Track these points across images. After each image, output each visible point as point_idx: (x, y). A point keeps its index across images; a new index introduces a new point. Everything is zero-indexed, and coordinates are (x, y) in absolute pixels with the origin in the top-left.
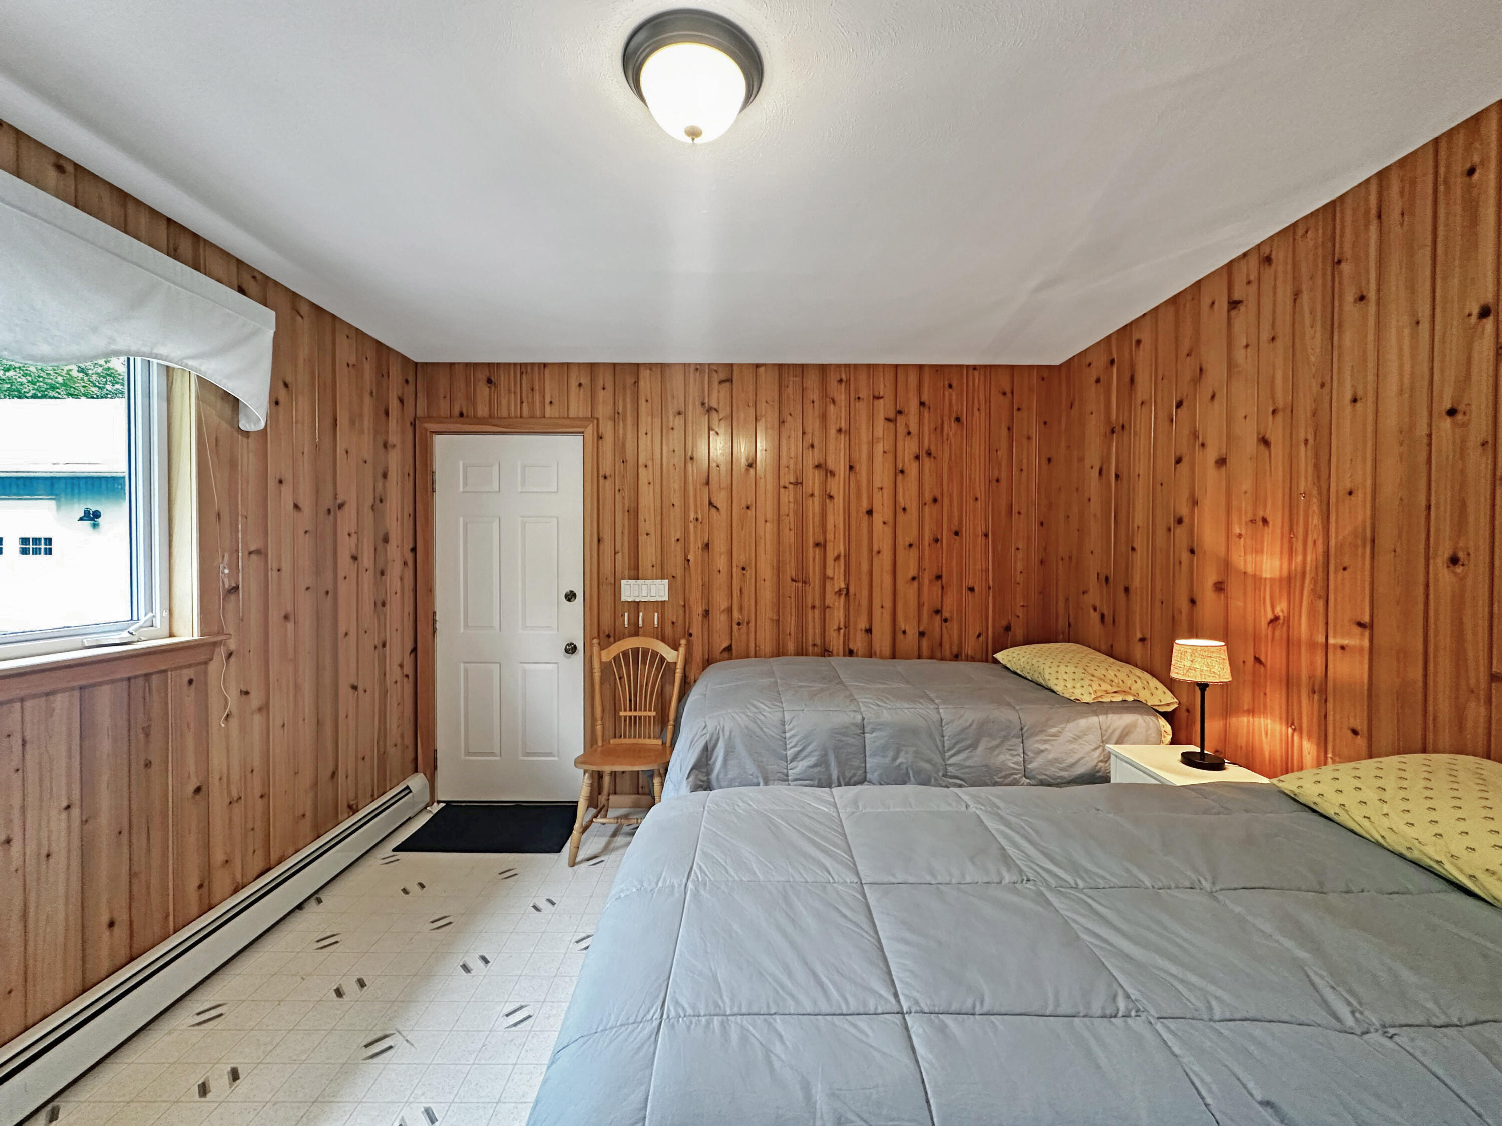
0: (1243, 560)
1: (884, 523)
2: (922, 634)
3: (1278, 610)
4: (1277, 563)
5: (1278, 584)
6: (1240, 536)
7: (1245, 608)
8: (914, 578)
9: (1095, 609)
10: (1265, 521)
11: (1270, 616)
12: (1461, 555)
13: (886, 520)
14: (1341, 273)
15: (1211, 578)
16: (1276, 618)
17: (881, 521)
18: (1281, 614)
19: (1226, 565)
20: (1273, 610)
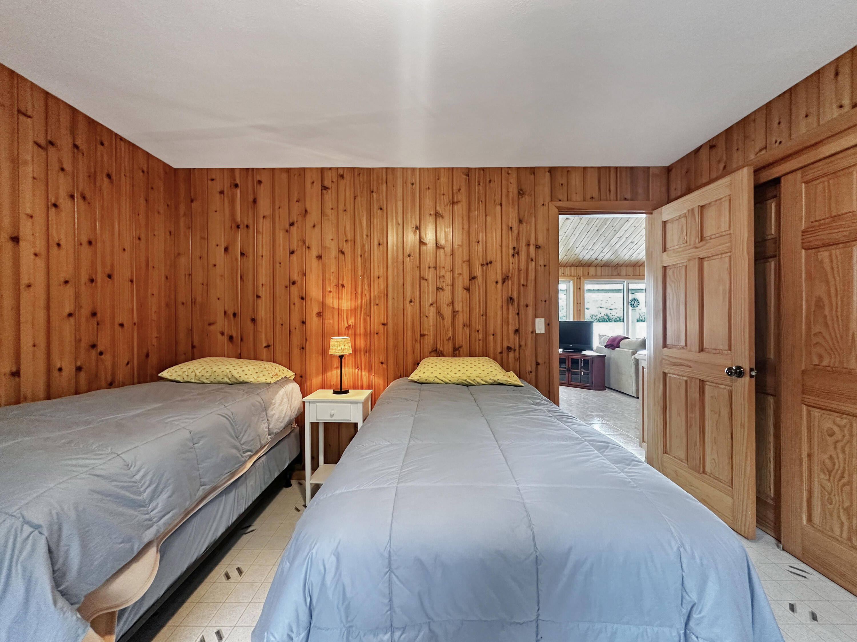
0: (331, 301)
1: (36, 255)
2: (79, 369)
3: (350, 323)
4: (349, 303)
5: (349, 311)
6: (330, 292)
7: (333, 323)
8: (70, 315)
9: (223, 334)
10: (343, 286)
11: (346, 325)
12: (413, 300)
13: (37, 251)
14: (373, 197)
15: (316, 310)
16: (350, 326)
17: (32, 251)
18: (351, 324)
19: (323, 304)
20: (348, 323)
